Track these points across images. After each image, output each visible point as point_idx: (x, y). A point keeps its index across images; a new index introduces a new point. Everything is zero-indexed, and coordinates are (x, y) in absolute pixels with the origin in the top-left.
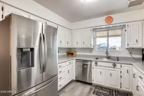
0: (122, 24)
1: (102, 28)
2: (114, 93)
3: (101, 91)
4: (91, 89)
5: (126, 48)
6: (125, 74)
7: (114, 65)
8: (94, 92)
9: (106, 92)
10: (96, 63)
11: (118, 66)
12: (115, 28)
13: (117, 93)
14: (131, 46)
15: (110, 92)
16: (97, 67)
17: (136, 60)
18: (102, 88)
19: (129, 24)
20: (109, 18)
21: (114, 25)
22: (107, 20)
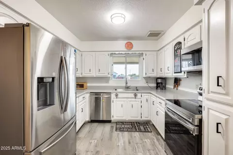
0: (141, 52)
1: (121, 54)
2: (136, 125)
3: (123, 126)
4: (112, 127)
5: (144, 76)
6: (144, 104)
7: (136, 95)
8: (116, 129)
9: (128, 126)
10: (117, 96)
11: (139, 95)
12: (134, 55)
13: (138, 124)
14: (149, 75)
15: (132, 125)
16: (118, 99)
18: (123, 123)
19: (147, 53)
20: (129, 43)
21: (134, 52)
22: (127, 46)
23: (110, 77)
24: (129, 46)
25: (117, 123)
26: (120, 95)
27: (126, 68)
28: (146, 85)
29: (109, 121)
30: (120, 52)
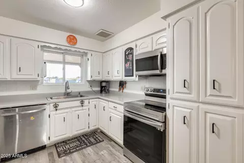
0: (82, 51)
1: (60, 49)
2: (83, 139)
3: (67, 146)
4: (51, 154)
5: (89, 79)
6: (93, 112)
7: (82, 102)
9: (75, 144)
10: (56, 106)
11: (86, 102)
12: (75, 53)
13: (86, 137)
14: (94, 78)
15: (78, 140)
16: (58, 112)
17: (95, 92)
18: (65, 142)
19: (93, 53)
20: (72, 37)
21: (78, 50)
22: (69, 39)
23: (39, 81)
24: (72, 40)
25: (56, 145)
26: (61, 106)
27: (64, 69)
28: (90, 89)
29: (43, 148)
30: (59, 47)
